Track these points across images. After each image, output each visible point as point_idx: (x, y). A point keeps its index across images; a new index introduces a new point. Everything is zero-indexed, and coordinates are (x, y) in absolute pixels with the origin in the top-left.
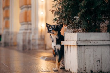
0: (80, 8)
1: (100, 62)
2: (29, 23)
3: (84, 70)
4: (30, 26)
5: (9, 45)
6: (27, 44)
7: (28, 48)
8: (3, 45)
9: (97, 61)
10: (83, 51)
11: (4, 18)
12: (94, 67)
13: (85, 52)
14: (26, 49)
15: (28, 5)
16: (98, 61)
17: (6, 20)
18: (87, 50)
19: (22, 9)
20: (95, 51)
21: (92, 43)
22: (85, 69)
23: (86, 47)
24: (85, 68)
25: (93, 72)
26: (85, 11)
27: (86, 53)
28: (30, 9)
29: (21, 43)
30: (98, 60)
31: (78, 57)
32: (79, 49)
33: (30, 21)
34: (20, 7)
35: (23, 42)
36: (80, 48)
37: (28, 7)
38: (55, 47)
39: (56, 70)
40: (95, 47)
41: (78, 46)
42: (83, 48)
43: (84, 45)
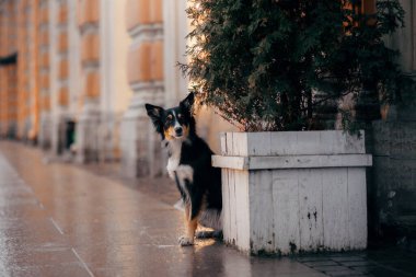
0: (255, 59)
1: (319, 218)
2: (158, 84)
3: (270, 243)
4: (159, 94)
5: (102, 156)
6: (151, 156)
7: (153, 172)
8: (80, 158)
9: (309, 216)
10: (267, 186)
11: (84, 64)
12: (300, 233)
13: (271, 189)
14: (148, 173)
15: (152, 24)
16: (312, 216)
17: (89, 70)
18: (276, 184)
19: (134, 36)
20: (303, 187)
21: (293, 163)
22: (271, 239)
23: (275, 175)
24: (274, 235)
25: (298, 248)
26: (266, 69)
27: (274, 192)
28: (159, 36)
29: (131, 154)
30: (312, 213)
31: (251, 203)
32: (252, 181)
33: (161, 78)
34: (130, 30)
35: (139, 150)
36: (255, 177)
37: (155, 32)
38: (175, 172)
39: (185, 242)
40: (303, 175)
41: (250, 171)
42: (265, 177)
43: (269, 170)
